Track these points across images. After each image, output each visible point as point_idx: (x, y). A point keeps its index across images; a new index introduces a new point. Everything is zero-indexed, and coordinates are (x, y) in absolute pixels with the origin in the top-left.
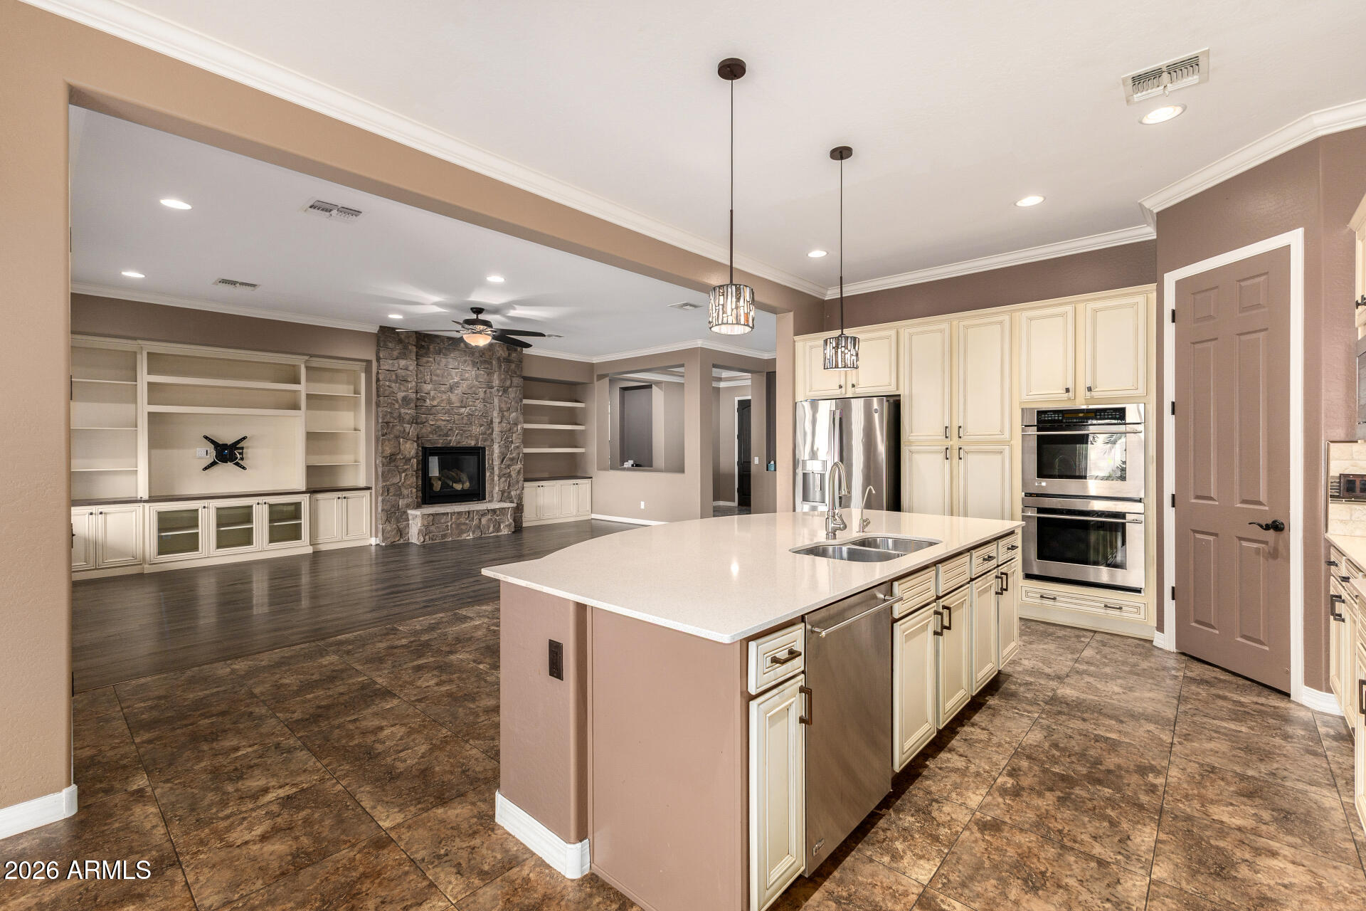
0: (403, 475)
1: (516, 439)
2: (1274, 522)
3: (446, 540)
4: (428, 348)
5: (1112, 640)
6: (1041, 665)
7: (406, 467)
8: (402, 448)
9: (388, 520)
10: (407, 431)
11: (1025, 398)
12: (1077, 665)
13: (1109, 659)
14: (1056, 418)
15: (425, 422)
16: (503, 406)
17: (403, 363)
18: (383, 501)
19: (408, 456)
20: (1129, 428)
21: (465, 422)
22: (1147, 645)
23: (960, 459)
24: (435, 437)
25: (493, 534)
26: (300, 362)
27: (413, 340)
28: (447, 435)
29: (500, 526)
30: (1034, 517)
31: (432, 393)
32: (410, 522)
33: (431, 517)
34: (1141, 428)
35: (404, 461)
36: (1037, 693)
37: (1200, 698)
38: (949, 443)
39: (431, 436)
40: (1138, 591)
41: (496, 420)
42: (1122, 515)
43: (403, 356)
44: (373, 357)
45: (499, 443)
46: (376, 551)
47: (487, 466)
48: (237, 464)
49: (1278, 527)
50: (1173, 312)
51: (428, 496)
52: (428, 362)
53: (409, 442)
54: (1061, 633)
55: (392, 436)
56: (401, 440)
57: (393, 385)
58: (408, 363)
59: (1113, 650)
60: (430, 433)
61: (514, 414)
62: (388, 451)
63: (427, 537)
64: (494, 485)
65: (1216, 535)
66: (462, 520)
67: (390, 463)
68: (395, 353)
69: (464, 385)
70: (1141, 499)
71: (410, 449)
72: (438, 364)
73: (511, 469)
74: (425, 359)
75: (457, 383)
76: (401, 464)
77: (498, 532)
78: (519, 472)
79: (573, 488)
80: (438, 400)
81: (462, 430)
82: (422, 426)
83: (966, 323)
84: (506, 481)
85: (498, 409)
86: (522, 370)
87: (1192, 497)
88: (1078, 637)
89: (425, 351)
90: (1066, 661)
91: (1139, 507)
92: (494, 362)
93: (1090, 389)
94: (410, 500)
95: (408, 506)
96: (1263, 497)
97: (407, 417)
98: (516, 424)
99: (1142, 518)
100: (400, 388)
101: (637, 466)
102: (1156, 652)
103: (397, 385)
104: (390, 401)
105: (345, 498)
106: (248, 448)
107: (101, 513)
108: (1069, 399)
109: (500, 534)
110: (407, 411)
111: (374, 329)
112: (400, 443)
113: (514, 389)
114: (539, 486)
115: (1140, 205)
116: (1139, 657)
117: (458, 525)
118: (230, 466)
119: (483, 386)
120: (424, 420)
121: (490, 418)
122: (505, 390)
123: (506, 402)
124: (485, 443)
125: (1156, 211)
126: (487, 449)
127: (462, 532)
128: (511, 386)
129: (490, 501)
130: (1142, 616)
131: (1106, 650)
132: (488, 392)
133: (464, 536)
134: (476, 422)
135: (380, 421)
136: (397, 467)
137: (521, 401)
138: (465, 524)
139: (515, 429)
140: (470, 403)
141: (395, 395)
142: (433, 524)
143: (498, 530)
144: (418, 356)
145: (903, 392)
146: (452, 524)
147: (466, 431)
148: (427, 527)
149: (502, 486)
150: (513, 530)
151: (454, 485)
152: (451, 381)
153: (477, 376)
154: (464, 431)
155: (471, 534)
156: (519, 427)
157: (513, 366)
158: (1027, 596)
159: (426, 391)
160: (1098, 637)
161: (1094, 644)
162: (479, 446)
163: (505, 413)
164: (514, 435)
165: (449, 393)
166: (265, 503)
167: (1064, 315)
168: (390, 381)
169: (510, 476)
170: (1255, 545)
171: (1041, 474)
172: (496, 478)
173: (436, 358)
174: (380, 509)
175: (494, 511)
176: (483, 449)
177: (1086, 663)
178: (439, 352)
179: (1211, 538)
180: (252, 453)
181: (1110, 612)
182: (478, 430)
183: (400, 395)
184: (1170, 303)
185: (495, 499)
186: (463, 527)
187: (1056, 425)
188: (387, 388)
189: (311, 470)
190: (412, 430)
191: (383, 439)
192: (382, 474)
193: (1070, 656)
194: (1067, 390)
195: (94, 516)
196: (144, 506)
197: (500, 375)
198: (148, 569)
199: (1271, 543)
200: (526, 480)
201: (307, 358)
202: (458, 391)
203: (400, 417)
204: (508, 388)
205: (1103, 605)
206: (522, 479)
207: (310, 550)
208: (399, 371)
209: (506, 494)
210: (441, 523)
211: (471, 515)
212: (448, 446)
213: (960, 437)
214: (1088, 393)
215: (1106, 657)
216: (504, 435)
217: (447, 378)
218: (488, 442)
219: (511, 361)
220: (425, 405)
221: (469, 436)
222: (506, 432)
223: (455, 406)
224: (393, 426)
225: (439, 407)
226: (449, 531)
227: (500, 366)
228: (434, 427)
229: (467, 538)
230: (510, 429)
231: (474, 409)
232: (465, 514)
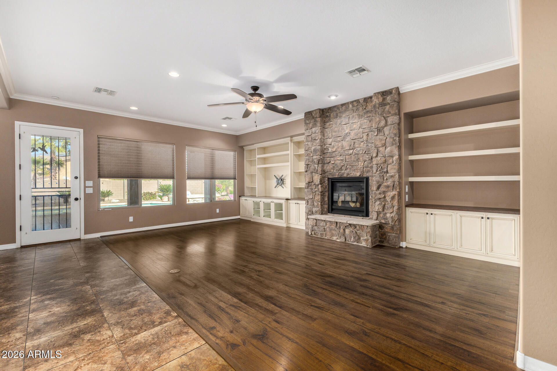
0: (314, 194)
1: (391, 169)
3: (323, 237)
4: (330, 116)
7: (315, 190)
8: (314, 179)
10: (316, 168)
15: (329, 163)
17: (314, 130)
19: (316, 183)
21: (352, 160)
24: (335, 171)
26: (290, 141)
27: (319, 114)
28: (341, 169)
29: (360, 239)
31: (333, 144)
35: (315, 186)
39: (332, 171)
43: (314, 125)
45: (377, 173)
47: (370, 191)
51: (331, 208)
52: (330, 125)
53: (317, 175)
55: (310, 172)
56: (314, 174)
57: (309, 143)
58: (317, 129)
62: (308, 180)
63: (313, 233)
64: (373, 206)
66: (332, 227)
67: (308, 187)
68: (311, 125)
69: (353, 133)
71: (317, 178)
72: (336, 124)
73: (387, 194)
74: (328, 124)
75: (348, 133)
76: (313, 188)
77: (358, 243)
80: (336, 147)
81: (351, 166)
82: (327, 165)
84: (380, 204)
89: (328, 118)
94: (318, 209)
95: (316, 212)
97: (316, 161)
98: (393, 157)
100: (313, 145)
103: (312, 143)
104: (307, 153)
105: (298, 204)
110: (316, 157)
111: (302, 116)
112: (313, 176)
114: (428, 214)
117: (331, 230)
119: (366, 131)
120: (328, 161)
121: (371, 154)
122: (380, 130)
123: (381, 140)
124: (368, 174)
126: (370, 178)
127: (333, 235)
128: (386, 125)
133: (335, 238)
134: (361, 159)
135: (306, 164)
138: (334, 230)
139: (391, 160)
140: (357, 145)
141: (311, 149)
144: (323, 123)
146: (326, 228)
147: (354, 166)
149: (377, 208)
150: (371, 245)
152: (344, 133)
153: (362, 125)
155: (339, 238)
159: (329, 143)
162: (364, 176)
163: (381, 149)
164: (389, 166)
165: (343, 141)
166: (273, 202)
169: (385, 200)
172: (373, 201)
173: (335, 120)
176: (368, 178)
178: (336, 116)
182: (362, 165)
183: (313, 148)
185: (373, 218)
188: (307, 146)
190: (319, 168)
195: (246, 200)
196: (252, 199)
197: (376, 118)
198: (252, 220)
201: (290, 138)
202: (349, 139)
203: (313, 162)
204: (383, 127)
207: (285, 225)
208: (312, 135)
209: (382, 215)
210: (320, 226)
211: (338, 225)
212: (342, 176)
216: (379, 167)
217: (341, 132)
218: (370, 173)
219: (385, 105)
220: (329, 152)
221: (356, 169)
222: (381, 164)
223: (346, 149)
224: (310, 166)
225: (337, 152)
226: (325, 232)
227: (376, 111)
228: (334, 165)
229: (337, 240)
230: (385, 161)
231: (359, 149)
232: (334, 223)
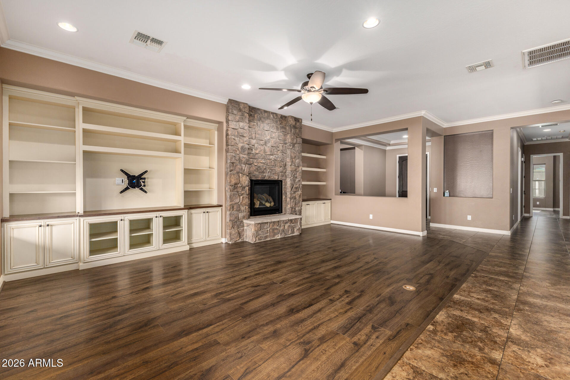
0: (241, 197)
1: (299, 175)
3: (267, 239)
4: (254, 117)
7: (243, 192)
8: (241, 179)
9: (233, 227)
10: (243, 169)
15: (252, 164)
16: (292, 155)
17: (241, 124)
18: (230, 214)
19: (244, 185)
21: (272, 164)
24: (257, 173)
25: (290, 235)
26: (180, 121)
27: (247, 110)
28: (263, 172)
29: (294, 229)
31: (256, 145)
32: (245, 228)
33: (259, 225)
35: (242, 188)
39: (255, 173)
41: (289, 164)
43: (242, 120)
44: (223, 120)
45: (290, 178)
46: (225, 246)
48: (142, 189)
51: (254, 212)
52: (254, 125)
53: (245, 176)
55: (236, 172)
56: (240, 174)
57: (236, 138)
58: (245, 125)
60: (255, 170)
61: (298, 161)
62: (233, 182)
63: (257, 238)
64: (287, 203)
66: (275, 227)
67: (234, 189)
68: (237, 118)
69: (272, 141)
71: (245, 181)
72: (259, 127)
73: (296, 194)
74: (253, 123)
75: (269, 140)
76: (240, 190)
77: (293, 234)
78: (300, 196)
79: (323, 205)
80: (259, 150)
81: (271, 169)
82: (251, 166)
84: (294, 201)
85: (290, 157)
86: (301, 134)
89: (252, 118)
92: (287, 128)
94: (245, 214)
95: (244, 217)
97: (244, 160)
98: (298, 167)
100: (240, 141)
103: (238, 138)
104: (234, 149)
105: (208, 212)
106: (148, 178)
107: (48, 225)
109: (294, 235)
110: (243, 156)
111: (225, 101)
112: (239, 177)
113: (298, 145)
114: (307, 204)
117: (273, 230)
118: (137, 190)
119: (282, 142)
120: (252, 162)
121: (285, 163)
122: (293, 146)
123: (294, 153)
124: (283, 178)
126: (283, 181)
127: (275, 234)
129: (286, 214)
132: (284, 146)
134: (278, 165)
135: (229, 161)
136: (238, 192)
137: (301, 153)
138: (277, 229)
139: (298, 169)
140: (275, 153)
141: (237, 145)
142: (260, 230)
143: (293, 232)
144: (249, 121)
146: (270, 229)
147: (273, 170)
148: (257, 231)
149: (292, 204)
150: (300, 232)
151: (266, 203)
152: (266, 138)
153: (279, 136)
154: (272, 170)
155: (280, 236)
156: (300, 168)
157: (297, 131)
159: (253, 144)
162: (279, 179)
163: (293, 160)
164: (298, 173)
165: (264, 146)
166: (161, 217)
168: (234, 136)
169: (295, 198)
172: (288, 200)
173: (258, 123)
174: (228, 220)
175: (291, 221)
176: (281, 181)
178: (260, 119)
180: (151, 182)
182: (279, 170)
183: (240, 145)
185: (287, 212)
188: (233, 140)
189: (187, 194)
190: (246, 168)
191: (230, 174)
192: (230, 197)
195: (43, 227)
196: (80, 220)
197: (291, 135)
198: (82, 266)
201: (185, 118)
202: (269, 145)
203: (240, 160)
204: (295, 144)
206: (302, 200)
207: (187, 248)
208: (239, 129)
209: (293, 210)
210: (264, 229)
211: (279, 223)
212: (265, 179)
216: (292, 173)
217: (263, 136)
218: (284, 177)
219: (296, 128)
220: (252, 153)
221: (275, 173)
222: (294, 171)
223: (267, 154)
224: (236, 165)
225: (259, 155)
226: (269, 234)
227: (291, 130)
228: (256, 167)
229: (277, 238)
230: (296, 170)
231: (277, 156)
232: (277, 223)
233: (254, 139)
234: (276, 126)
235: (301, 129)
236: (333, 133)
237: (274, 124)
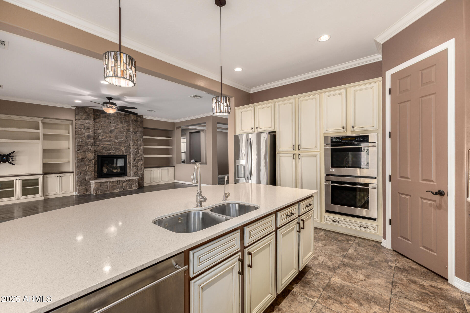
0: (88, 166)
1: (140, 152)
2: (439, 191)
3: (107, 192)
5: (363, 242)
6: (327, 260)
7: (89, 163)
8: (87, 156)
9: (81, 185)
10: (90, 148)
11: (326, 132)
12: (344, 259)
13: (361, 255)
14: (339, 140)
15: (99, 145)
16: (134, 139)
17: (87, 121)
18: (78, 177)
19: (90, 159)
20: (370, 144)
21: (117, 145)
22: (379, 245)
23: (299, 159)
24: (103, 151)
25: (129, 190)
26: (39, 120)
27: (92, 112)
28: (109, 150)
29: (132, 186)
30: (330, 185)
31: (102, 134)
32: (91, 185)
33: (100, 184)
34: (376, 144)
36: (321, 281)
37: (403, 283)
38: (294, 152)
39: (102, 151)
40: (374, 219)
41: (132, 144)
42: (367, 185)
43: (87, 118)
44: (74, 119)
45: (133, 153)
46: (76, 198)
47: (128, 162)
49: (441, 193)
50: (390, 89)
51: (100, 175)
52: (100, 121)
53: (91, 153)
54: (341, 238)
55: (83, 151)
56: (87, 152)
57: (83, 130)
58: (90, 121)
59: (363, 249)
60: (101, 149)
61: (139, 142)
62: (80, 157)
63: (98, 192)
64: (131, 170)
65: (410, 196)
66: (115, 184)
67: (81, 162)
68: (84, 117)
69: (117, 130)
70: (376, 177)
71: (91, 156)
72: (105, 122)
73: (138, 163)
74: (98, 120)
75: (114, 129)
76: (87, 162)
77: (131, 189)
78: (142, 165)
79: (166, 170)
80: (105, 136)
81: (116, 148)
82: (97, 147)
83: (301, 99)
84: (136, 168)
85: (132, 140)
86: (143, 125)
87: (399, 177)
88: (348, 240)
89: (98, 117)
90: (340, 256)
91: (375, 181)
92: (130, 122)
93: (353, 127)
94: (91, 177)
95: (90, 179)
96: (433, 178)
97: (89, 143)
98: (140, 146)
99: (376, 186)
100: (86, 132)
101: (195, 162)
102: (383, 250)
103: (85, 130)
104: (81, 137)
105: (60, 176)
108: (344, 132)
109: (132, 189)
110: (89, 141)
111: (74, 108)
112: (86, 154)
113: (140, 132)
114: (151, 170)
115: (375, 41)
116: (374, 253)
117: (112, 186)
119: (126, 131)
121: (129, 144)
122: (135, 133)
123: (136, 137)
124: (127, 154)
125: (382, 43)
126: (128, 156)
127: (114, 189)
128: (138, 131)
129: (129, 176)
130: (376, 231)
131: (360, 249)
132: (128, 133)
133: (115, 191)
134: (123, 145)
135: (77, 145)
136: (85, 163)
137: (143, 137)
138: (116, 186)
139: (140, 148)
140: (120, 138)
141: (84, 134)
142: (100, 186)
143: (131, 188)
144: (95, 119)
145: (277, 130)
146: (109, 186)
148: (97, 188)
149: (134, 170)
150: (138, 188)
151: (113, 170)
152: (111, 129)
153: (123, 127)
154: (117, 149)
155: (119, 190)
156: (142, 147)
157: (139, 123)
158: (327, 220)
159: (99, 133)
160: (357, 240)
161: (355, 245)
162: (124, 154)
163: (135, 142)
164: (139, 150)
165: (110, 134)
166: (20, 179)
167: (342, 94)
168: (81, 128)
169: (138, 166)
170: (430, 202)
171: (332, 166)
172: (132, 167)
173: (104, 120)
174: (77, 180)
175: (129, 180)
176: (126, 156)
177: (349, 258)
179: (408, 197)
180: (18, 158)
181: (362, 229)
182: (123, 148)
183: (86, 134)
184: (388, 85)
185: (131, 175)
186: (115, 187)
187: (339, 143)
188: (80, 131)
189: (45, 165)
190: (92, 148)
191: (78, 152)
192: (78, 167)
193: (342, 253)
194: (343, 128)
197: (133, 126)
199: (438, 201)
200: (145, 168)
201: (42, 119)
202: (114, 133)
203: (86, 144)
204: (137, 132)
205: (359, 226)
206: (143, 167)
207: (43, 198)
208: (86, 124)
209: (136, 174)
210: (104, 186)
211: (119, 182)
212: (110, 154)
213: (299, 150)
214: (352, 129)
215: (358, 254)
216: (135, 150)
217: (109, 128)
219: (138, 121)
220: (99, 138)
221: (120, 151)
222: (136, 149)
223: (113, 139)
224: (83, 147)
225: (105, 139)
226: (108, 189)
227: (133, 123)
228: (103, 147)
229: (117, 191)
230: (138, 148)
231: (121, 140)
232: (116, 182)
233: (100, 130)
234: (120, 121)
235: (143, 122)
236: (175, 123)
237: (118, 120)
